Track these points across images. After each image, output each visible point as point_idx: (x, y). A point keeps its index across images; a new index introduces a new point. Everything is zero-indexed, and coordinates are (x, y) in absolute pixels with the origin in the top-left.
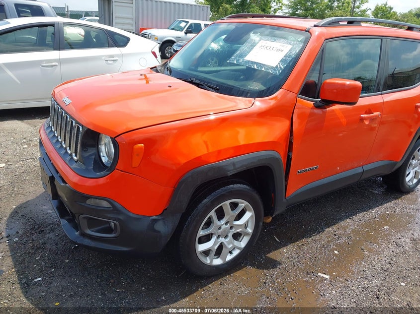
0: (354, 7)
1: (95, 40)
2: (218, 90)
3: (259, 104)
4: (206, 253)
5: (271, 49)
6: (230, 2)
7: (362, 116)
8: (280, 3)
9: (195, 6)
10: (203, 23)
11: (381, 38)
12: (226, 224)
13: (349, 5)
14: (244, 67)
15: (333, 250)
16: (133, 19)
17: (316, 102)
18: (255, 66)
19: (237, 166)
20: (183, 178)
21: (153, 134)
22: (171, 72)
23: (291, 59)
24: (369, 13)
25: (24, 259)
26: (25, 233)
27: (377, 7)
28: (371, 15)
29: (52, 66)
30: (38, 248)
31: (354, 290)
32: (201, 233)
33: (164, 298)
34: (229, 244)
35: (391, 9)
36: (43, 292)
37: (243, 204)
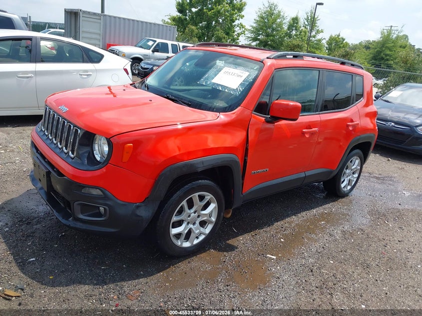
0: (310, 37)
1: (68, 55)
2: (190, 105)
3: (222, 117)
4: (178, 236)
5: (233, 74)
6: (196, 24)
7: (304, 130)
8: (243, 28)
9: (163, 25)
10: (170, 43)
11: (319, 69)
12: (195, 212)
13: (306, 34)
14: (210, 88)
15: (280, 238)
16: (100, 34)
17: (267, 118)
18: (220, 87)
19: (205, 165)
20: (163, 172)
21: (139, 137)
22: (148, 88)
23: (248, 83)
24: (324, 42)
25: (17, 244)
26: (14, 224)
27: (331, 37)
28: (326, 44)
29: (28, 77)
30: (28, 236)
31: (294, 266)
32: (175, 219)
33: (142, 273)
34: (196, 230)
35: (344, 40)
36: (37, 269)
37: (209, 196)
